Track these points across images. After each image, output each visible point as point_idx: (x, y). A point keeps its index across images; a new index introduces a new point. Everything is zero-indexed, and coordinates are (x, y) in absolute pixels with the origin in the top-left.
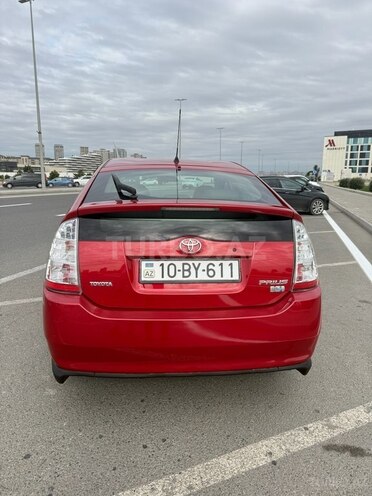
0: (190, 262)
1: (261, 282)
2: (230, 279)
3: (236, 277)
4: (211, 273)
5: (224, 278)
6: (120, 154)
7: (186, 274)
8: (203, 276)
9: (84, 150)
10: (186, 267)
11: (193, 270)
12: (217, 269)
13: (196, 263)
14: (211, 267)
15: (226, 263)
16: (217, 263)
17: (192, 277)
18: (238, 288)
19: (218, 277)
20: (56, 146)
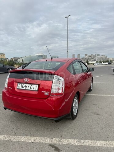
0: (27, 85)
1: (42, 92)
2: (35, 90)
3: (37, 90)
4: (31, 88)
5: (34, 90)
6: (97, 55)
7: (26, 87)
8: (29, 89)
9: (86, 55)
10: (26, 86)
11: (27, 87)
12: (33, 87)
13: (29, 85)
14: (31, 86)
15: (35, 86)
16: (33, 85)
17: (27, 89)
18: (36, 93)
19: (32, 89)
20: (78, 55)
